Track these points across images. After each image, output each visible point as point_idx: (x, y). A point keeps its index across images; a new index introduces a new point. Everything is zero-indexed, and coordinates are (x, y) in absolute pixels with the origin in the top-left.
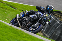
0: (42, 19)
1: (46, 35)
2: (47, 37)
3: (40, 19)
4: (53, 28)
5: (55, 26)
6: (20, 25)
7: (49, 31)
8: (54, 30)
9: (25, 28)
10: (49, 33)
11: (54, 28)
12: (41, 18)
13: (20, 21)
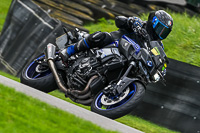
0: (140, 64)
1: (8, 66)
2: (9, 72)
3: (133, 63)
4: (28, 44)
5: (35, 35)
6: (61, 85)
7: (17, 53)
8: (33, 48)
9: (80, 94)
10: (16, 60)
11: (32, 43)
12: (135, 60)
13: (58, 70)
